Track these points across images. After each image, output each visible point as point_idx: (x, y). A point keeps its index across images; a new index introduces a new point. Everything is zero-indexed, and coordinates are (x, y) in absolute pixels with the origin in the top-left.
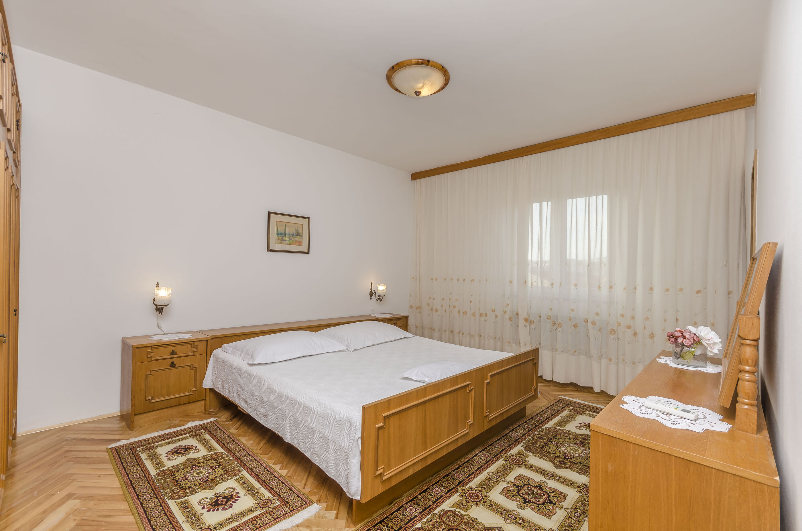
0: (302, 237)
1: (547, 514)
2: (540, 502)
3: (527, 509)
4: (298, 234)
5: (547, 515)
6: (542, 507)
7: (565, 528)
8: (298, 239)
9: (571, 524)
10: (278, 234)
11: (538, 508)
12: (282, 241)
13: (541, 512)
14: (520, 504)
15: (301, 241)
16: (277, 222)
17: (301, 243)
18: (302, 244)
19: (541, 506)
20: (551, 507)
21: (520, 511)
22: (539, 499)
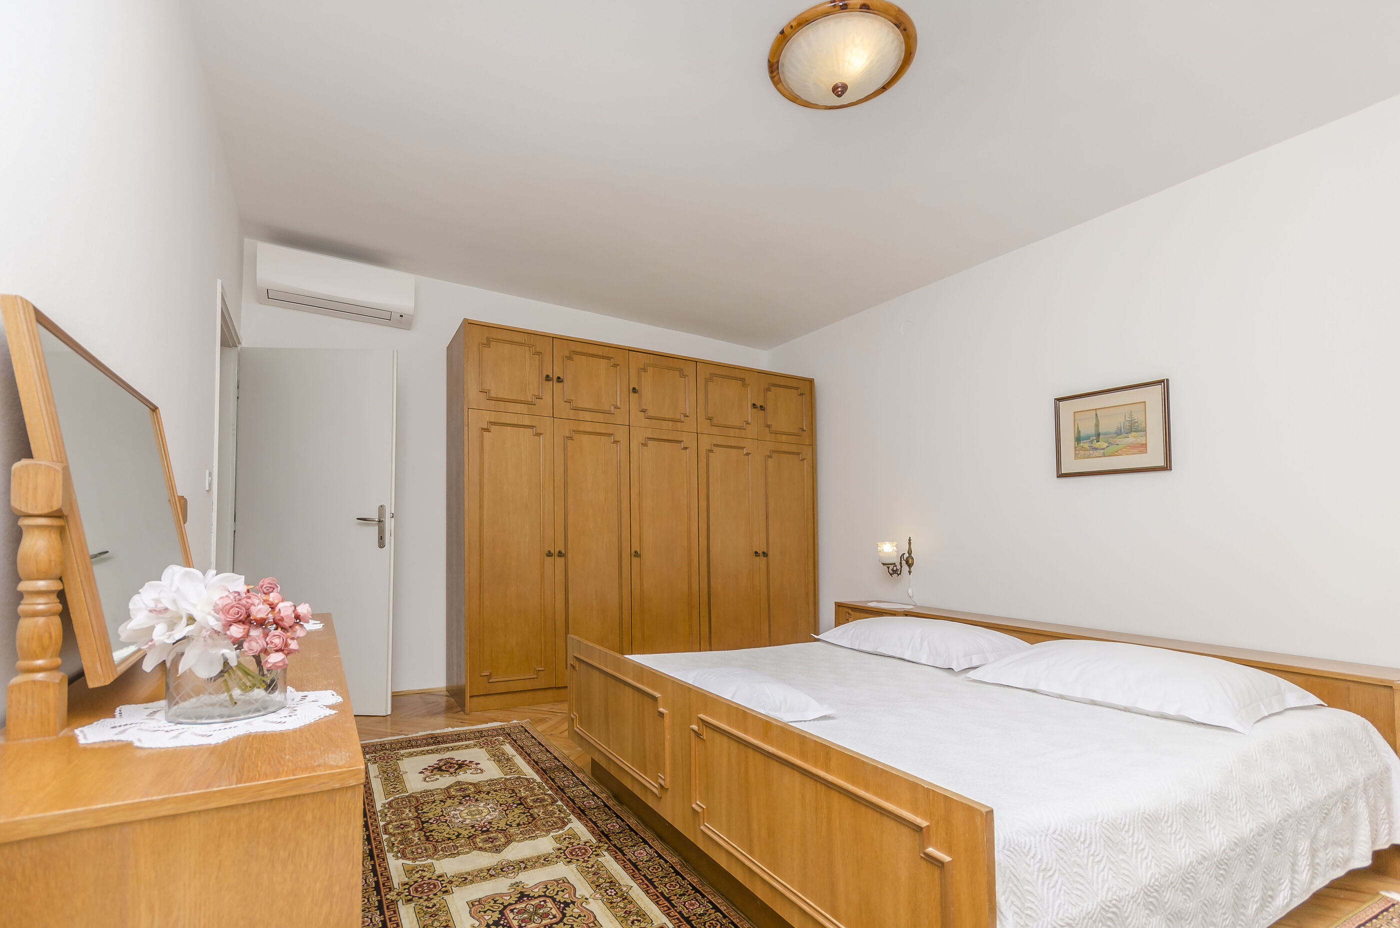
0: (1144, 433)
1: (480, 904)
2: (508, 912)
3: (508, 890)
4: (1134, 427)
5: (477, 903)
6: (497, 907)
7: (437, 907)
8: (1132, 439)
9: (436, 919)
10: (1078, 439)
11: (498, 902)
12: (1091, 452)
13: (489, 900)
14: (524, 887)
15: (1144, 442)
16: (1078, 416)
17: (1142, 448)
18: (1146, 449)
19: (499, 907)
20: (487, 918)
21: (510, 881)
22: (515, 913)
